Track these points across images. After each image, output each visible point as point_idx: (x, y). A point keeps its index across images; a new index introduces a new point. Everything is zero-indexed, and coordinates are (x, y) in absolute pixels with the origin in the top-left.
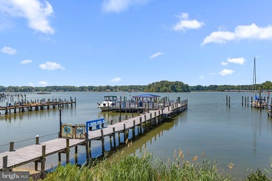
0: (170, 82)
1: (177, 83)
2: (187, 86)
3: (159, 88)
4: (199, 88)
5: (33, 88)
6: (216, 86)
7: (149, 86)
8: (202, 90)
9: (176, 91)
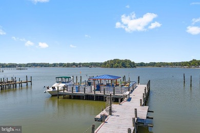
0: (121, 60)
1: (126, 61)
2: (133, 63)
3: (113, 65)
4: (142, 65)
5: (17, 65)
6: (155, 63)
7: (105, 63)
8: (144, 66)
9: (126, 67)
